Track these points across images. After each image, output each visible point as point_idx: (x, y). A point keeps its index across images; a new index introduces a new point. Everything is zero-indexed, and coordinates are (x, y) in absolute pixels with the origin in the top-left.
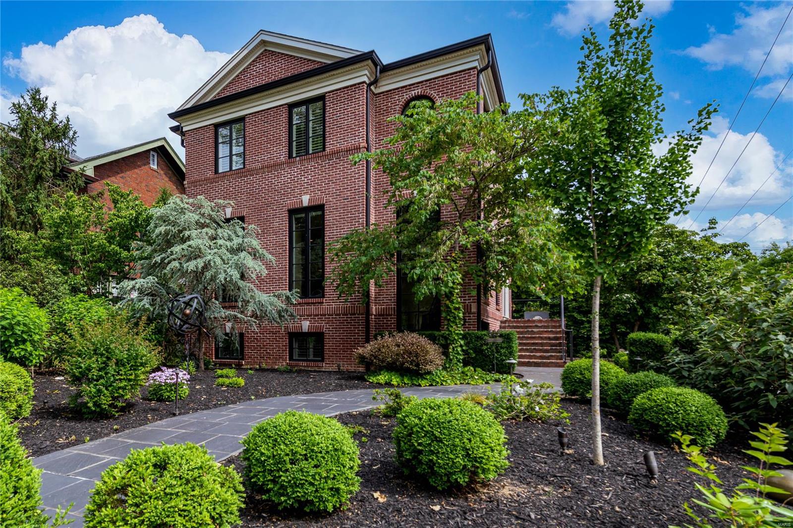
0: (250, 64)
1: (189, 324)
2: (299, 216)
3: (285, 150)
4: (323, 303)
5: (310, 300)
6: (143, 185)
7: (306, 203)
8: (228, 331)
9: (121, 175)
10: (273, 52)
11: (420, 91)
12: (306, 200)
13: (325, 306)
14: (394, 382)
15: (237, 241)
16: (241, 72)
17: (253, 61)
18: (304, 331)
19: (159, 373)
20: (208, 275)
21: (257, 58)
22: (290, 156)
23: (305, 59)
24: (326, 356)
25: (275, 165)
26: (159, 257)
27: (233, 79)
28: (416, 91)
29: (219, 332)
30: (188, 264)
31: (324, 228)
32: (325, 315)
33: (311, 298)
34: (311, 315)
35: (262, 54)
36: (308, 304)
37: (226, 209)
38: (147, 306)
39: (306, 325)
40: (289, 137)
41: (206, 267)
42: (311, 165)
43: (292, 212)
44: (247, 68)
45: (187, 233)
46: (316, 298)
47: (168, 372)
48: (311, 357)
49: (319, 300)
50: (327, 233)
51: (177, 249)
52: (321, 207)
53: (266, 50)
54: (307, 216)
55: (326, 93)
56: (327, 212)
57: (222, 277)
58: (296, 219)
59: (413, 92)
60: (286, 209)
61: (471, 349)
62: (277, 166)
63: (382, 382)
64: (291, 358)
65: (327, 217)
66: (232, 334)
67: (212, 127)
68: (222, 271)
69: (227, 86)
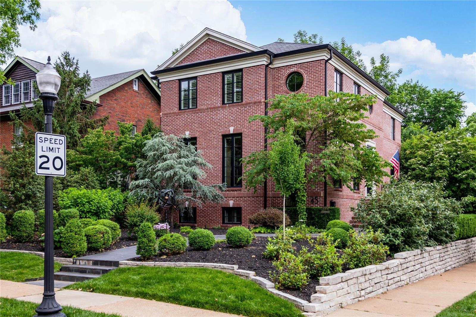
0: (200, 46)
1: (167, 204)
2: (228, 138)
3: (221, 99)
4: (241, 190)
5: (234, 189)
6: (129, 103)
7: (232, 132)
8: (187, 206)
9: (115, 98)
10: (213, 40)
11: (295, 69)
12: (232, 130)
13: (242, 192)
14: (262, 232)
15: (191, 158)
16: (195, 50)
17: (202, 44)
18: (230, 206)
19: (157, 225)
20: (176, 178)
21: (204, 42)
22: (223, 103)
23: (231, 47)
24: (243, 221)
25: (214, 108)
26: (150, 168)
27: (190, 53)
28: (293, 69)
29: (181, 207)
30: (166, 173)
31: (242, 147)
32: (242, 197)
33: (235, 187)
34: (234, 197)
35: (207, 40)
36: (233, 190)
37: (186, 132)
38: (145, 194)
39: (231, 203)
40: (223, 91)
41: (175, 174)
42: (235, 109)
43: (224, 136)
44: (198, 47)
45: (165, 156)
46: (237, 187)
47: (162, 225)
48: (235, 222)
49: (239, 188)
50: (243, 150)
51: (160, 165)
52: (240, 134)
53: (209, 38)
54: (233, 139)
55: (243, 68)
56: (243, 138)
57: (183, 179)
58: (227, 140)
59: (292, 70)
60: (221, 134)
61: (316, 217)
62: (215, 108)
63: (257, 231)
64: (223, 222)
65: (243, 141)
66: (189, 208)
67: (177, 81)
68: (183, 176)
69: (186, 57)
